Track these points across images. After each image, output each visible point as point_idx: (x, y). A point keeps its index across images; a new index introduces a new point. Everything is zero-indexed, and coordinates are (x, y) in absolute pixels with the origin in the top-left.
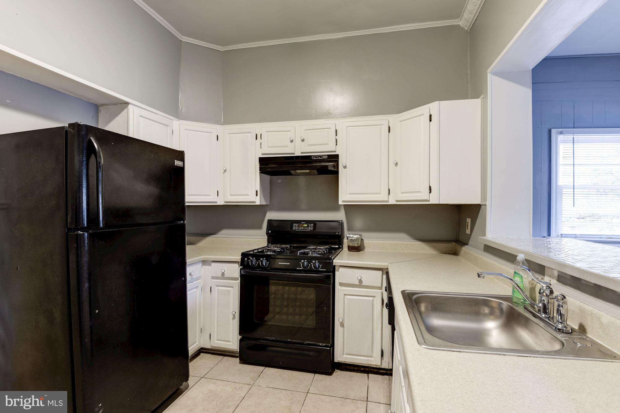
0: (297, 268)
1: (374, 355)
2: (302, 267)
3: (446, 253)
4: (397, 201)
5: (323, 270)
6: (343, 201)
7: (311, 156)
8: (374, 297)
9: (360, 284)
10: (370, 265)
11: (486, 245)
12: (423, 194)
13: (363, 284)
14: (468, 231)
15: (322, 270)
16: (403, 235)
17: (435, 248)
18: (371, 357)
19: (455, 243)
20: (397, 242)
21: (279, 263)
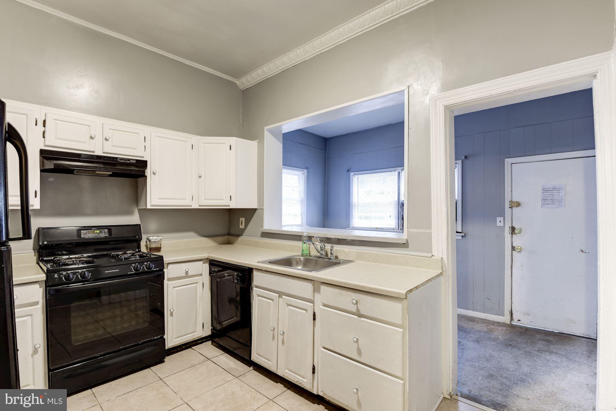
0: (128, 273)
1: (197, 330)
2: (134, 271)
3: (222, 244)
4: (200, 206)
5: (157, 269)
6: (151, 206)
7: (117, 158)
8: (197, 283)
9: (187, 275)
10: (195, 257)
11: (264, 232)
12: (225, 201)
13: (189, 275)
14: (242, 227)
15: (155, 269)
16: (192, 234)
17: (215, 241)
18: (195, 332)
19: (227, 236)
20: (188, 240)
21: (105, 272)
